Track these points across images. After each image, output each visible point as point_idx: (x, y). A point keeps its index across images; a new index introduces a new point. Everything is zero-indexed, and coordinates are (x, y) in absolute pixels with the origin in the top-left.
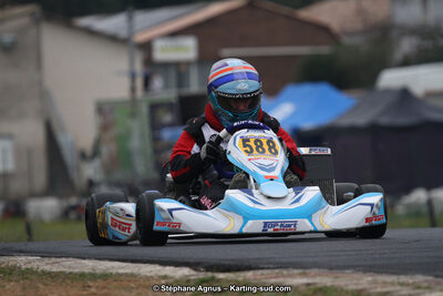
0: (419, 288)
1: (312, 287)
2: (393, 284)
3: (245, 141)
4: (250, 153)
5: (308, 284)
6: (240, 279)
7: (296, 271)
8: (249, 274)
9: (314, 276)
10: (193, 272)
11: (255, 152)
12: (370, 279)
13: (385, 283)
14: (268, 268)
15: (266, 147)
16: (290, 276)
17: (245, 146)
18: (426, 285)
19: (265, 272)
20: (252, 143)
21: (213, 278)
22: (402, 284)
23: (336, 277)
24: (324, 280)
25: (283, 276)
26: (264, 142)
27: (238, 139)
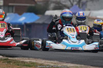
0: (55, 64)
1: (31, 62)
2: (49, 63)
3: (68, 29)
4: (69, 31)
5: (30, 62)
6: (14, 59)
7: (27, 58)
8: (16, 58)
9: (31, 60)
10: (2, 57)
11: (70, 31)
12: (44, 61)
13: (48, 62)
14: (20, 57)
15: (72, 30)
16: (26, 59)
17: (67, 30)
18: (57, 63)
19: (20, 58)
20: (69, 29)
21: (8, 59)
22: (52, 63)
23: (36, 60)
24: (34, 61)
25: (24, 59)
26: (72, 29)
27: (66, 28)
